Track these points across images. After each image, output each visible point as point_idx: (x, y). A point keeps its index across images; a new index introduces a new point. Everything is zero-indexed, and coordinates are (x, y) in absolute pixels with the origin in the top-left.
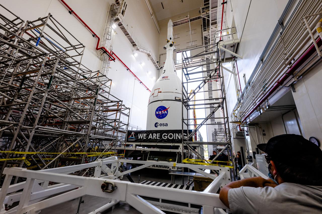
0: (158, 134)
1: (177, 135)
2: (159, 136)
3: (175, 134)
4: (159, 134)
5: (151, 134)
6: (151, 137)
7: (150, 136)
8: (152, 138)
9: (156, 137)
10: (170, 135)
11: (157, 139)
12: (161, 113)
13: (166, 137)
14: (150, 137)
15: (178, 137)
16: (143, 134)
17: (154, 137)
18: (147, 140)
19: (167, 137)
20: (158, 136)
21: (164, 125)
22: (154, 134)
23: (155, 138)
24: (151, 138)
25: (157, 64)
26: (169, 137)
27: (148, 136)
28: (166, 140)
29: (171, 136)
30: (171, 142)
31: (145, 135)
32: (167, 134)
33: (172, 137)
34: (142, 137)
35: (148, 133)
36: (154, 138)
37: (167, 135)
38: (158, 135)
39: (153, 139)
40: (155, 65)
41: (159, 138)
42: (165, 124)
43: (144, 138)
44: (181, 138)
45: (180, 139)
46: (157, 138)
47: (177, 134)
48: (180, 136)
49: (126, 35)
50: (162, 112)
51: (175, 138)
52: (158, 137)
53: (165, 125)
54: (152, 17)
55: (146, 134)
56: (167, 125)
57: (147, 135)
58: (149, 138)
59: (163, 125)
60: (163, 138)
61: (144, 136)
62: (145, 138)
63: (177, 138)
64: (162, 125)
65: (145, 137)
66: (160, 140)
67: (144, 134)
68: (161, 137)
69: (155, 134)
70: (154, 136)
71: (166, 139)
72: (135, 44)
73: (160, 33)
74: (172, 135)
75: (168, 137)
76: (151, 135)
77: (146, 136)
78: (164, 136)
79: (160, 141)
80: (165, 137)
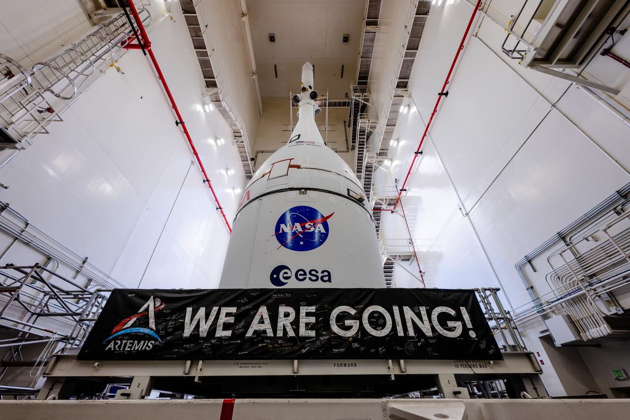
0: (304, 310)
1: (409, 313)
2: (312, 320)
3: (396, 309)
4: (312, 309)
5: (263, 311)
6: (267, 326)
7: (261, 321)
8: (270, 333)
9: (296, 324)
10: (371, 316)
11: (299, 340)
12: (300, 229)
13: (349, 328)
14: (255, 326)
15: (414, 323)
16: (216, 309)
17: (280, 325)
18: (240, 348)
19: (355, 324)
20: (303, 320)
21: (317, 277)
22: (282, 309)
23: (291, 333)
24: (265, 332)
25: (249, 162)
26: (371, 323)
27: (244, 318)
28: (356, 345)
29: (377, 321)
30: (384, 357)
31: (228, 315)
32: (353, 312)
33: (383, 326)
34: (204, 328)
35: (245, 304)
36: (280, 334)
37: (358, 317)
38: (308, 314)
39: (275, 338)
40: (244, 166)
41: (312, 333)
42: (320, 272)
43: (220, 333)
44: (433, 329)
45: (429, 333)
46: (303, 332)
47: (406, 309)
48: (425, 318)
49: (195, 48)
50: (304, 228)
51: (401, 333)
52: (307, 324)
53: (320, 275)
54: (254, 77)
55: (233, 310)
56: (327, 276)
57: (238, 317)
58: (249, 334)
59: (314, 278)
60: (335, 328)
61: (223, 319)
62: (228, 333)
63: (411, 333)
64: (305, 274)
65: (226, 326)
66: (318, 343)
67: (225, 310)
68: (322, 325)
69: (290, 310)
70: (282, 321)
71: (355, 339)
72: (215, 82)
73: (262, 115)
74: (381, 316)
75: (361, 324)
76: (266, 316)
77: (231, 320)
78: (341, 318)
79: (319, 348)
80: (348, 323)
